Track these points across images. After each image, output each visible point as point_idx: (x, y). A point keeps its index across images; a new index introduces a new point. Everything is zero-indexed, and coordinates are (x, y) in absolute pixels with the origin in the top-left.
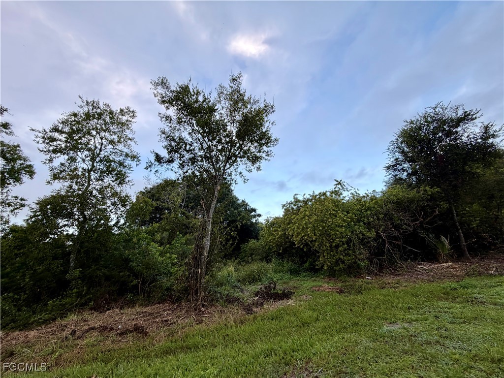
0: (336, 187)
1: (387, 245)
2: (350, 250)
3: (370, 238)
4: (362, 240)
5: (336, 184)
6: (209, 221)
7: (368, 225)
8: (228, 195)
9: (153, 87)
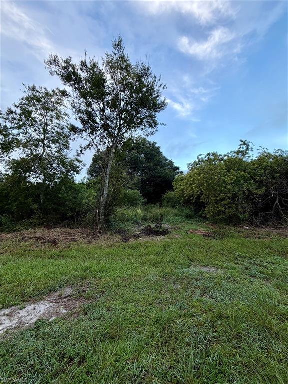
0: (241, 148)
1: (277, 202)
2: (234, 204)
3: (257, 195)
4: (248, 197)
5: (241, 145)
6: (107, 177)
7: (260, 184)
8: (156, 156)
9: (48, 66)
